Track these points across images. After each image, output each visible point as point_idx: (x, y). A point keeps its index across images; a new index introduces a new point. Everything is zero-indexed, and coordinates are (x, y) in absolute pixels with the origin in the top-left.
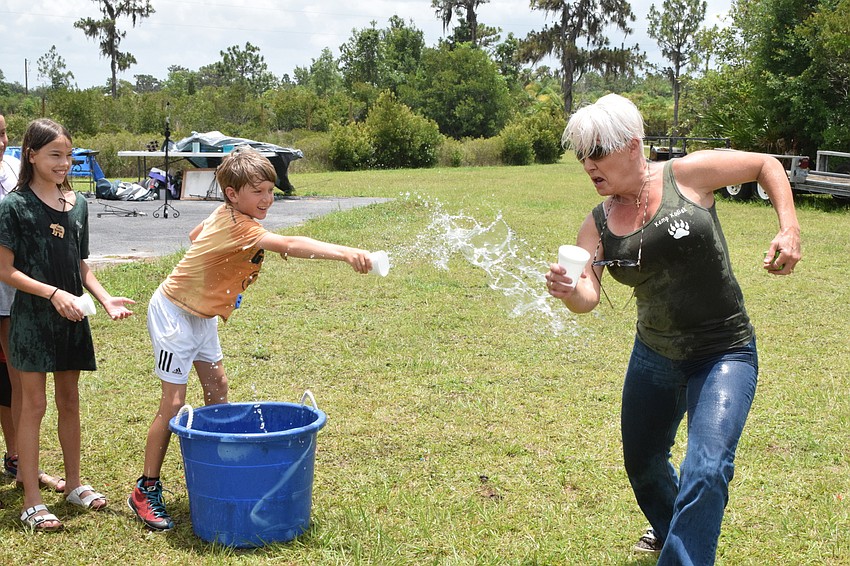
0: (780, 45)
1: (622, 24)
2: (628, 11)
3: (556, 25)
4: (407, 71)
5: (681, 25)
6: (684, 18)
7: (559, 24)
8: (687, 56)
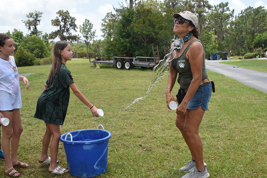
0: (123, 32)
1: (75, 29)
2: (76, 26)
3: (58, 30)
4: (19, 42)
5: (87, 30)
6: (88, 28)
7: (59, 30)
8: (89, 37)
